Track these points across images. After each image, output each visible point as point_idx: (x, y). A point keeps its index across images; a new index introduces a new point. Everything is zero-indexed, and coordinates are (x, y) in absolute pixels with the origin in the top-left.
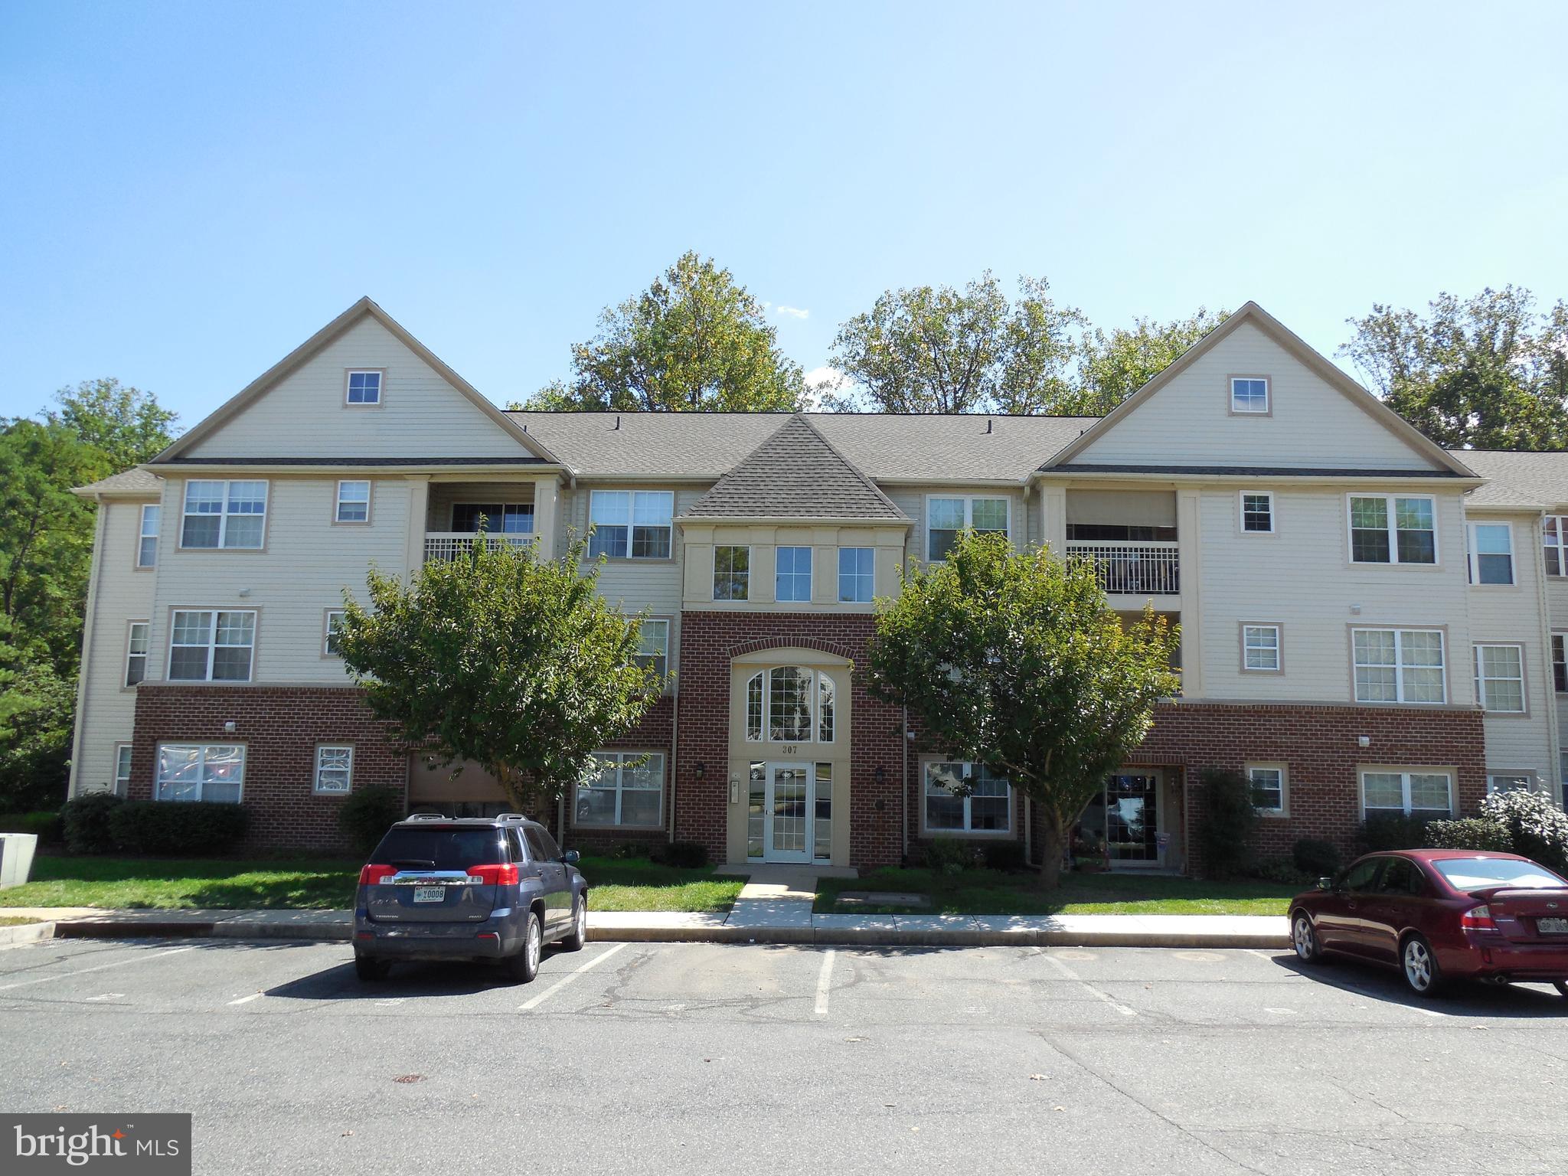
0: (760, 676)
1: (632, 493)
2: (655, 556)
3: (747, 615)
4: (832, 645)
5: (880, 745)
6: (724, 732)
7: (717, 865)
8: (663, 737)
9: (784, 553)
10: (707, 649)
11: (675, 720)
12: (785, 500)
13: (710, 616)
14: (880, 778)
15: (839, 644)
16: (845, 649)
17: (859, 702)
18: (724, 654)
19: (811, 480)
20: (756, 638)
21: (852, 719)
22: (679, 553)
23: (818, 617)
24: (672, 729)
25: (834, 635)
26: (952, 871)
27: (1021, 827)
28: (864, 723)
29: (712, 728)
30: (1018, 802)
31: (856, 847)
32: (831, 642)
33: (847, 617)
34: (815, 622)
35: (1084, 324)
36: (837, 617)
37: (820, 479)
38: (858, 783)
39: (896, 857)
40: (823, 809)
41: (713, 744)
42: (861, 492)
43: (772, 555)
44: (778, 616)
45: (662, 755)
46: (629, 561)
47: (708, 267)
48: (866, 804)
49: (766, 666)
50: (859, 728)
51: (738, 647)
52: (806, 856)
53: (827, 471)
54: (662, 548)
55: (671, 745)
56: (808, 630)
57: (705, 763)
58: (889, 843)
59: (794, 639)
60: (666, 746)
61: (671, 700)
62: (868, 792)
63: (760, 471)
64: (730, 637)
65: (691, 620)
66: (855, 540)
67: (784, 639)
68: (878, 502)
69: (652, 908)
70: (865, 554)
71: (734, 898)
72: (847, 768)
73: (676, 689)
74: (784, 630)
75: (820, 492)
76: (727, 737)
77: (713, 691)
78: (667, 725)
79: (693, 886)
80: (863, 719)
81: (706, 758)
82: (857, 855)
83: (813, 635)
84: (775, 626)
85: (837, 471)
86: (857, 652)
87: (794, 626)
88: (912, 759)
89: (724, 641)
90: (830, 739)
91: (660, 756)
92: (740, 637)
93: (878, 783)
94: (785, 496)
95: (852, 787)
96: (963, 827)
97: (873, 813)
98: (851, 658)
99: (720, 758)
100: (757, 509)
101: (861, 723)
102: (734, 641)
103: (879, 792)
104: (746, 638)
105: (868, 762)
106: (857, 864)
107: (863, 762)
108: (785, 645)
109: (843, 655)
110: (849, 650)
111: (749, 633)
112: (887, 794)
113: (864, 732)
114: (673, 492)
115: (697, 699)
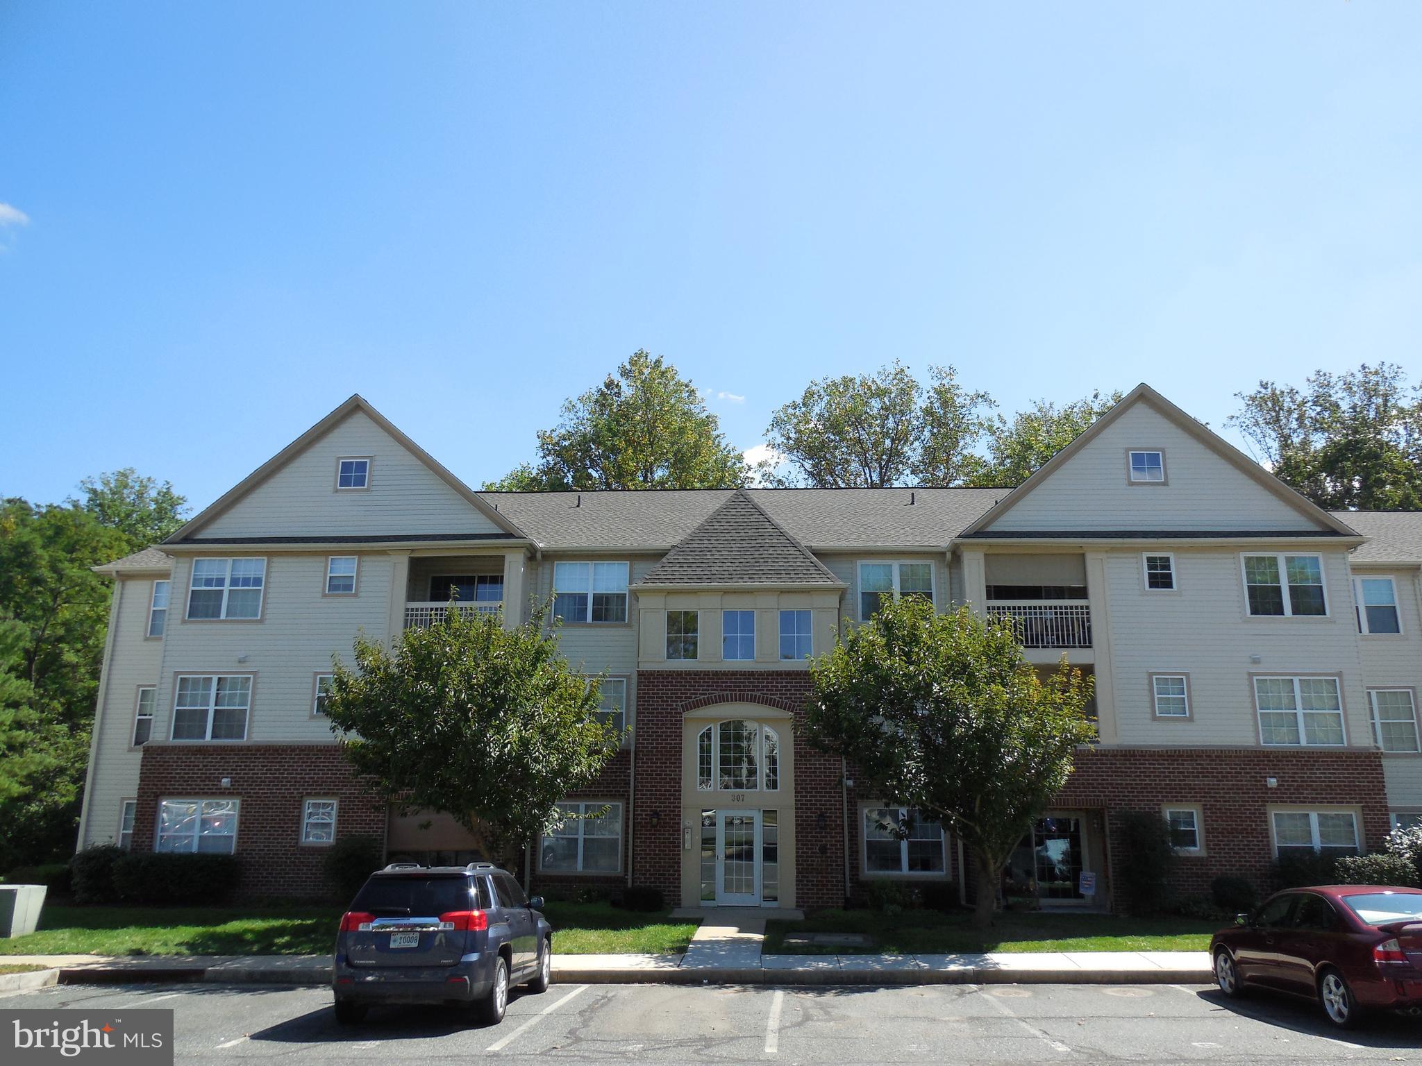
0: (710, 729)
1: (591, 564)
2: (612, 620)
3: (697, 673)
5: (821, 793)
6: (678, 782)
7: (673, 908)
8: (621, 788)
9: (730, 617)
10: (660, 705)
11: (632, 771)
12: (730, 568)
13: (663, 675)
14: (822, 823)
15: (781, 698)
16: (786, 703)
17: (800, 752)
18: (677, 709)
19: (753, 549)
20: (705, 694)
21: (795, 768)
22: (635, 618)
23: (761, 674)
24: (629, 780)
25: (776, 690)
26: (892, 911)
27: (955, 868)
29: (666, 779)
30: (952, 845)
31: (802, 889)
32: (774, 697)
33: (788, 674)
34: (759, 679)
35: (992, 406)
36: (779, 674)
37: (761, 549)
38: (803, 829)
39: (839, 898)
40: (770, 854)
41: (668, 793)
42: (798, 560)
43: (719, 618)
44: (725, 674)
45: (620, 804)
46: (590, 626)
47: (658, 363)
48: (810, 849)
49: (714, 720)
50: (801, 776)
51: (689, 703)
52: (755, 899)
53: (768, 541)
54: (620, 612)
55: (629, 795)
56: (753, 686)
57: (660, 811)
58: (832, 885)
59: (740, 694)
60: (624, 796)
61: (628, 752)
62: (812, 837)
63: (707, 542)
64: (681, 694)
65: (646, 678)
66: (794, 603)
67: (732, 695)
68: (813, 568)
69: (611, 951)
70: (804, 616)
71: (688, 941)
72: (791, 814)
73: (633, 742)
74: (731, 686)
75: (761, 560)
76: (680, 787)
77: (666, 744)
78: (625, 776)
79: (651, 929)
80: (805, 768)
81: (661, 807)
82: (803, 898)
83: (758, 690)
84: (722, 683)
85: (776, 541)
86: (798, 706)
87: (740, 682)
88: (851, 806)
89: (676, 697)
90: (775, 787)
91: (619, 806)
92: (691, 694)
93: (821, 828)
94: (730, 564)
95: (796, 832)
96: (901, 870)
97: (816, 857)
98: (792, 711)
99: (674, 807)
100: (705, 577)
101: (803, 772)
102: (685, 697)
103: (822, 837)
104: (696, 694)
105: (811, 809)
106: (803, 906)
107: (806, 809)
108: (732, 701)
109: (785, 709)
110: (790, 704)
111: (699, 690)
112: (829, 839)
113: (806, 780)
114: (628, 562)
115: (652, 751)
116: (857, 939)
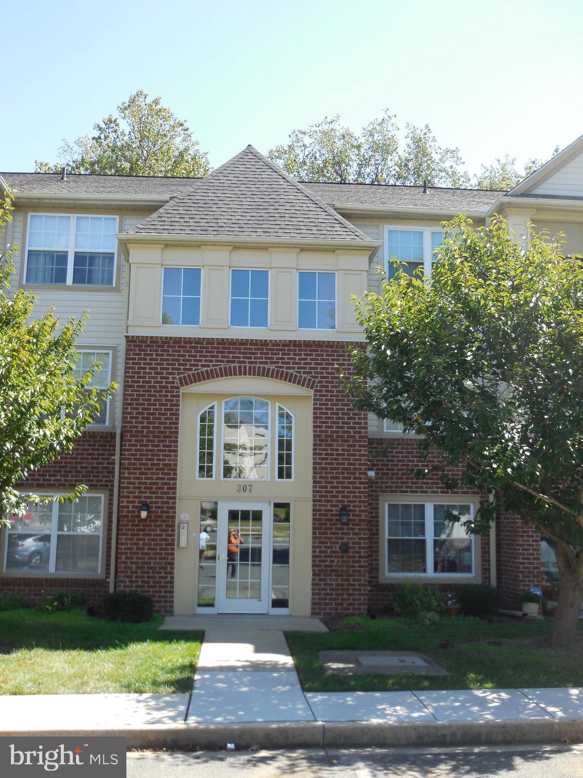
0: (213, 407)
1: (73, 217)
2: (98, 283)
3: (199, 341)
4: (292, 374)
5: (344, 483)
6: (173, 468)
7: (164, 617)
8: (103, 477)
9: (239, 277)
10: (153, 378)
11: (117, 458)
12: (240, 222)
13: (157, 342)
14: (344, 519)
15: (299, 372)
16: (305, 378)
17: (320, 436)
18: (173, 383)
19: (267, 204)
20: (209, 366)
21: (314, 454)
22: (124, 281)
23: (276, 344)
24: (114, 468)
25: (293, 363)
26: (430, 620)
27: (486, 570)
28: (327, 459)
29: (158, 465)
30: (482, 544)
31: (318, 594)
32: (290, 371)
33: (308, 344)
34: (273, 350)
36: (297, 344)
37: (275, 204)
38: (320, 524)
39: (363, 604)
40: (281, 557)
41: (160, 482)
42: (320, 217)
43: (227, 278)
44: (232, 342)
45: (102, 496)
46: (69, 289)
48: (329, 548)
49: (219, 396)
50: (320, 464)
51: (189, 376)
52: (263, 606)
53: (283, 197)
54: (106, 274)
55: (113, 486)
56: (266, 358)
57: (151, 502)
58: (354, 590)
59: (250, 368)
60: (107, 486)
61: (113, 436)
62: (331, 534)
63: (212, 195)
64: (179, 365)
65: (136, 344)
66: (315, 263)
67: (240, 367)
68: (339, 225)
70: (327, 278)
71: (192, 668)
72: (309, 507)
73: (118, 424)
74: (239, 358)
75: (276, 215)
76: (175, 474)
77: (159, 423)
78: (108, 463)
79: (138, 649)
80: (326, 454)
81: (151, 498)
82: (319, 604)
83: (271, 363)
84: (229, 353)
85: (293, 197)
86: (319, 382)
87: (250, 353)
88: (373, 500)
89: (173, 369)
90: (289, 476)
91: (100, 498)
92: (191, 365)
93: (343, 524)
94: (240, 218)
95: (314, 528)
96: (425, 571)
97: (336, 557)
98: (312, 388)
99: (167, 498)
100: (210, 229)
101: (323, 459)
102: (185, 369)
103: (343, 534)
104: (197, 365)
105: (332, 501)
106: (319, 614)
107: (326, 501)
108: (240, 374)
109: (303, 385)
110: (310, 380)
111: (201, 361)
112: (351, 536)
113: (326, 468)
114: (118, 217)
115: (142, 432)
116: (415, 662)
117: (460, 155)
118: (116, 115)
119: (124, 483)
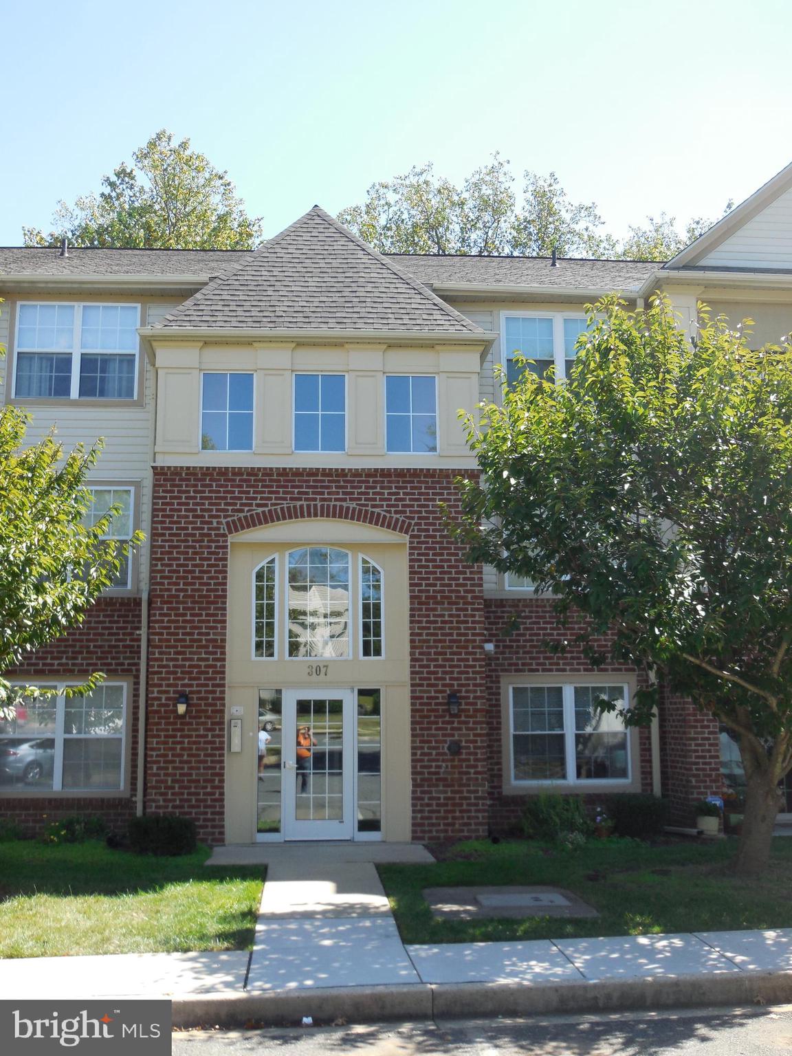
0: (273, 561)
1: (78, 306)
2: (112, 396)
3: (252, 472)
4: (379, 515)
5: (452, 660)
6: (220, 645)
7: (211, 847)
8: (125, 658)
9: (305, 385)
10: (191, 523)
11: (143, 632)
12: (305, 309)
13: (195, 474)
14: (454, 709)
15: (389, 512)
16: (397, 520)
17: (419, 597)
18: (218, 529)
19: (341, 285)
20: (266, 505)
21: (411, 622)
22: (149, 392)
23: (357, 473)
24: (139, 647)
25: (381, 500)
26: (572, 843)
27: (646, 774)
28: (429, 628)
29: (200, 640)
30: (641, 738)
31: (421, 811)
32: (377, 510)
33: (400, 474)
34: (353, 482)
36: (385, 473)
37: (353, 285)
38: (421, 716)
39: (481, 824)
40: (369, 762)
41: (202, 663)
42: (413, 301)
43: (288, 385)
44: (298, 473)
45: (125, 685)
46: (74, 404)
48: (434, 748)
49: (282, 546)
50: (420, 635)
51: (240, 519)
52: (346, 829)
53: (363, 275)
54: (124, 383)
55: (138, 670)
56: (344, 493)
57: (191, 692)
58: (469, 805)
59: (322, 506)
60: (130, 671)
61: (138, 602)
62: (437, 729)
63: (266, 273)
64: (226, 504)
65: (165, 477)
66: (409, 363)
67: (309, 507)
68: (438, 312)
70: (425, 384)
71: (253, 915)
72: (405, 693)
73: (145, 587)
74: (307, 493)
75: (355, 299)
76: (223, 653)
77: (201, 584)
78: (132, 640)
79: (177, 892)
80: (427, 622)
81: (191, 685)
82: (422, 825)
83: (351, 499)
84: (293, 487)
85: (376, 275)
86: (416, 524)
87: (322, 487)
88: (492, 682)
89: (218, 510)
90: (378, 652)
91: (121, 687)
92: (242, 505)
93: (452, 716)
94: (305, 304)
95: (412, 723)
96: (564, 777)
97: (443, 761)
98: (406, 532)
99: (214, 685)
100: (265, 320)
101: (424, 628)
102: (233, 510)
103: (452, 729)
104: (251, 505)
105: (437, 685)
106: (422, 838)
107: (428, 685)
108: (309, 516)
109: (394, 529)
110: (403, 522)
111: (255, 499)
112: (464, 731)
113: (428, 641)
114: (139, 305)
115: (178, 596)
116: (554, 900)
117: (597, 212)
118: (130, 165)
119: (153, 666)
